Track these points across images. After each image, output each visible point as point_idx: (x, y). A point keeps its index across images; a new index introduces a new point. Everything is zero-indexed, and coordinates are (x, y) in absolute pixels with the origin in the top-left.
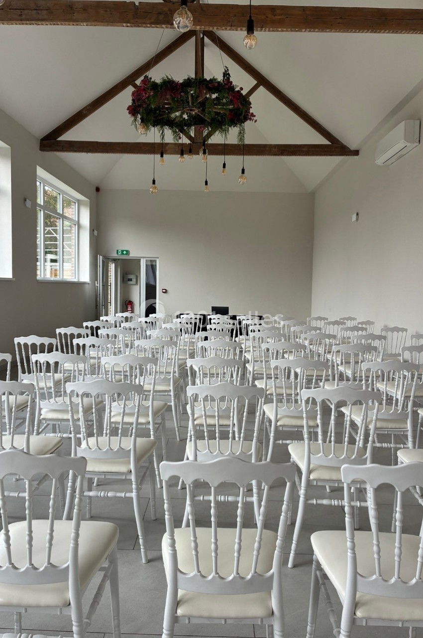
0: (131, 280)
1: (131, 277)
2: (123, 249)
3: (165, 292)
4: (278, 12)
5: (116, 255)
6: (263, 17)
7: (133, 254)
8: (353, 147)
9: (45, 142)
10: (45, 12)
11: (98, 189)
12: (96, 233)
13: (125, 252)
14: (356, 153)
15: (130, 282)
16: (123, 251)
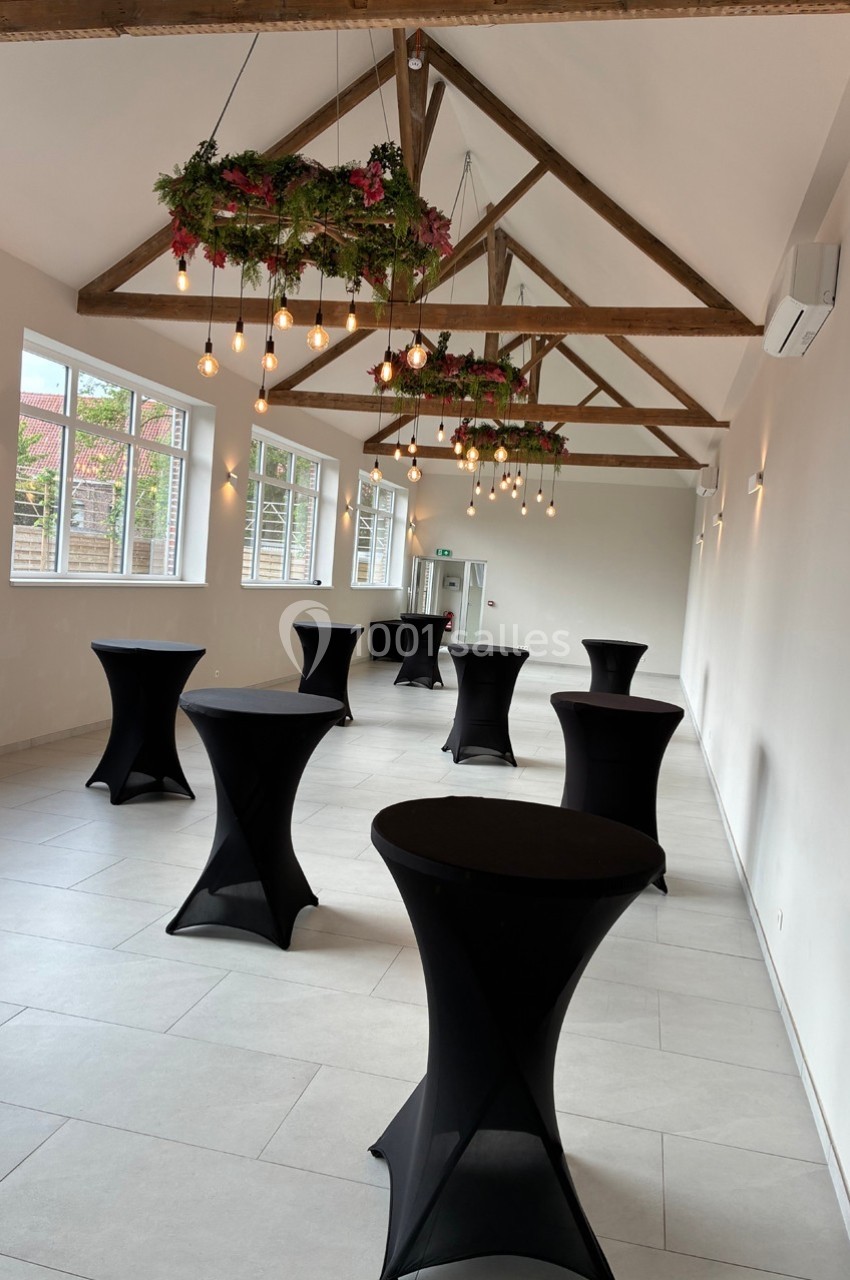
0: (453, 584)
1: (452, 581)
2: (445, 548)
3: (492, 604)
4: (560, 410)
5: (436, 555)
6: (549, 413)
7: (456, 557)
8: (700, 461)
9: (369, 445)
10: (389, 406)
12: (413, 528)
13: (447, 553)
14: (705, 466)
15: (452, 587)
16: (444, 551)
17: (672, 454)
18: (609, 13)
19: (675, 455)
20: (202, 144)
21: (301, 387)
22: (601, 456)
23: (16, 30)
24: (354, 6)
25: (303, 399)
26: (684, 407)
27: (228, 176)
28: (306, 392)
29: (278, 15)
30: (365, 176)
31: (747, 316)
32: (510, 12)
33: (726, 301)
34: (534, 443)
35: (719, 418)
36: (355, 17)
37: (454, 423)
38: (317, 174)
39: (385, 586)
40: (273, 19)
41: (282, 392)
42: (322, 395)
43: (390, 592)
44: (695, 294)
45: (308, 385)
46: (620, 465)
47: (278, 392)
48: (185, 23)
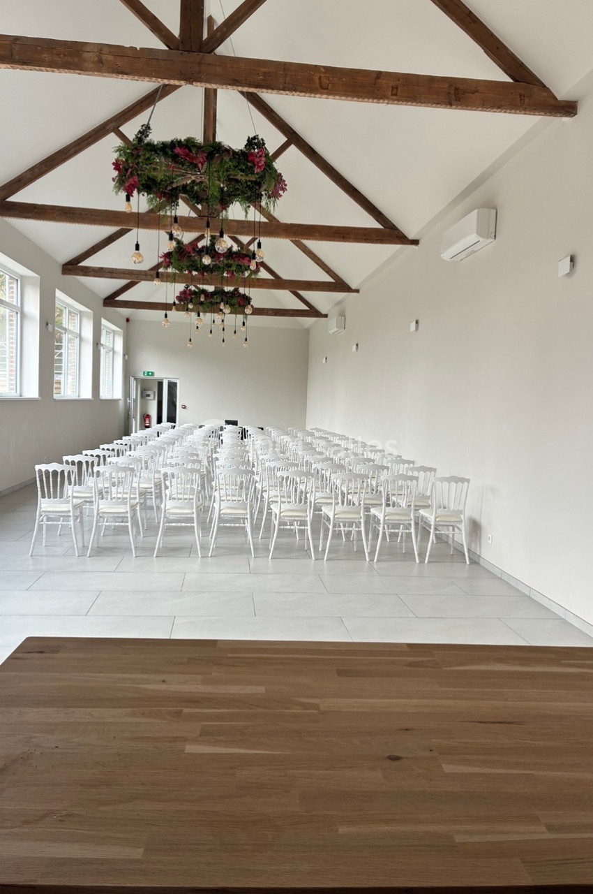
0: (149, 395)
1: (149, 393)
2: (149, 371)
3: (184, 407)
5: (142, 376)
7: (157, 376)
8: (324, 312)
9: (107, 301)
11: (128, 320)
12: (126, 357)
13: (150, 374)
14: (326, 316)
15: (148, 398)
16: (148, 372)
17: (306, 308)
18: (444, 106)
19: (307, 308)
20: (142, 126)
21: (85, 263)
22: (264, 309)
23: (126, 74)
24: (322, 88)
25: (87, 272)
26: (332, 280)
27: (177, 150)
28: (90, 267)
29: (281, 87)
30: (256, 156)
31: (405, 233)
32: (398, 100)
33: (394, 225)
34: (234, 301)
35: (353, 287)
36: (322, 94)
37: (180, 287)
38: (231, 153)
39: (109, 397)
40: (279, 89)
41: (72, 267)
42: (102, 269)
43: (115, 401)
44: (377, 221)
45: (90, 262)
46: (275, 315)
47: (70, 267)
48: (229, 85)
